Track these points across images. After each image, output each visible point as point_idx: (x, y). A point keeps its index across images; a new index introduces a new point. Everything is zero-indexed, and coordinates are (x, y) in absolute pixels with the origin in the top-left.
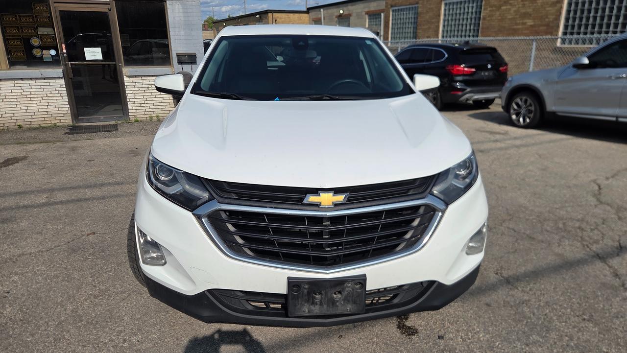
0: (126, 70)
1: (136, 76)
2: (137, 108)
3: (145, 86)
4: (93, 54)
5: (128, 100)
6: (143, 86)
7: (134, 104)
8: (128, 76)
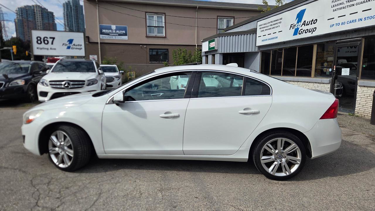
0: (360, 82)
1: (364, 86)
2: (360, 108)
3: (368, 94)
4: (346, 72)
5: (356, 101)
6: (367, 93)
7: (360, 104)
8: (360, 86)
